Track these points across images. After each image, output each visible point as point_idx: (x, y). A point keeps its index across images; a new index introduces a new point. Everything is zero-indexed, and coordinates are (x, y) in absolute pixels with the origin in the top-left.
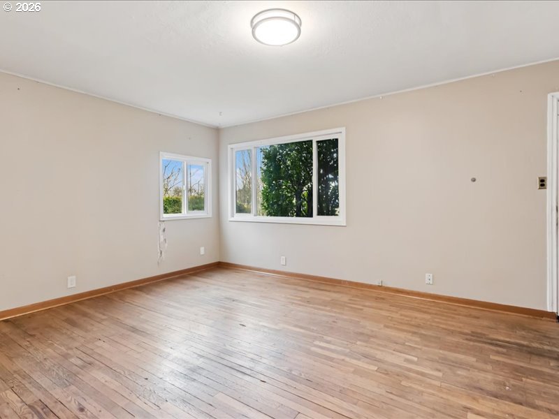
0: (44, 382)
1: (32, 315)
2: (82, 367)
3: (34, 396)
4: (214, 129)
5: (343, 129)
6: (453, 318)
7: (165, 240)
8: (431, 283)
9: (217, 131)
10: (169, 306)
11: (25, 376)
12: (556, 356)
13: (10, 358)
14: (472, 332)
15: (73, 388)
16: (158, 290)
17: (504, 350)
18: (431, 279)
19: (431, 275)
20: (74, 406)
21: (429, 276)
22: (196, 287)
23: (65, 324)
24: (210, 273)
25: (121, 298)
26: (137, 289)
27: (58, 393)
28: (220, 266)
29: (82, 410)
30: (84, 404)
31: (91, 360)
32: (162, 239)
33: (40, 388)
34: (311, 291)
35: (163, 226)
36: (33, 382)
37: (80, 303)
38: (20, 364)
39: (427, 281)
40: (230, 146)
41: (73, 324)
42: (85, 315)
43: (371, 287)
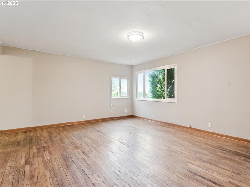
0: (74, 138)
1: (74, 125)
2: (83, 137)
3: (72, 141)
4: (130, 66)
5: (176, 64)
6: (214, 141)
7: (112, 106)
8: (211, 127)
9: (132, 67)
10: (110, 126)
11: (70, 137)
12: (249, 157)
13: (68, 133)
14: (218, 146)
15: (80, 140)
16: (109, 122)
17: (225, 152)
18: (211, 125)
19: (211, 124)
20: (80, 144)
21: (210, 124)
22: (121, 122)
23: (82, 128)
24: (127, 119)
25: (97, 123)
26: (103, 121)
27: (77, 141)
28: (132, 117)
29: (81, 145)
30: (82, 144)
31: (86, 136)
32: (111, 105)
33: (73, 139)
34: (162, 127)
35: (112, 101)
36: (72, 138)
37: (86, 123)
38: (70, 135)
39: (209, 127)
40: (136, 72)
41: (83, 128)
42: (87, 126)
43: (186, 128)
